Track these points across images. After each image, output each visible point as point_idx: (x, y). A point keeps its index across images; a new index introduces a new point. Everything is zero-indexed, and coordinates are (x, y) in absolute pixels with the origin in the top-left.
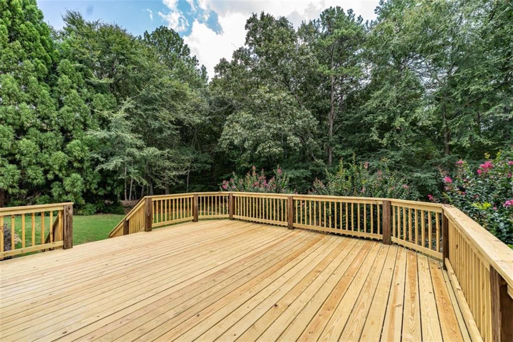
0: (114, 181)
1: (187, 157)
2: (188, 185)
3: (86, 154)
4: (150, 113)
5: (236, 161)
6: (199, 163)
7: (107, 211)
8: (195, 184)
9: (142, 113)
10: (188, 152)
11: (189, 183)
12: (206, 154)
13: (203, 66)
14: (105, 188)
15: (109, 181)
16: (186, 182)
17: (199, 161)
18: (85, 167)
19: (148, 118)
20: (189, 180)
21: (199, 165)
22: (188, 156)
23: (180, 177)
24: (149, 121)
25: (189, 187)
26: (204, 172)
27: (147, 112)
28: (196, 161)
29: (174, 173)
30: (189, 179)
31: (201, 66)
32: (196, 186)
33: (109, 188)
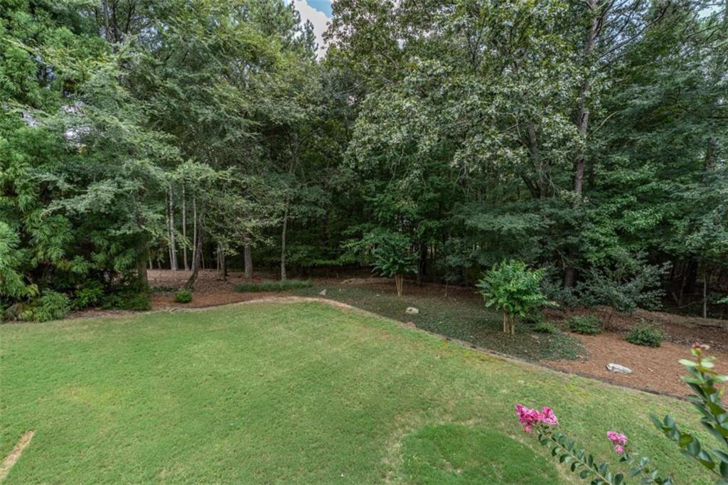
0: (112, 239)
1: (279, 193)
2: (284, 247)
3: (20, 171)
4: (195, 88)
5: (375, 199)
6: (303, 204)
7: (109, 305)
8: (297, 245)
9: (177, 88)
10: (282, 182)
11: (286, 244)
12: (317, 187)
13: (308, 21)
14: (88, 258)
15: (98, 240)
16: (279, 242)
17: (303, 201)
18: (22, 204)
19: (189, 99)
20: (286, 239)
21: (304, 208)
22: (280, 189)
23: (267, 231)
24: (193, 106)
25: (286, 250)
26: (313, 222)
27: (188, 87)
28: (297, 200)
29: (254, 223)
30: (286, 235)
31: (306, 22)
32: (299, 248)
33: (100, 257)
